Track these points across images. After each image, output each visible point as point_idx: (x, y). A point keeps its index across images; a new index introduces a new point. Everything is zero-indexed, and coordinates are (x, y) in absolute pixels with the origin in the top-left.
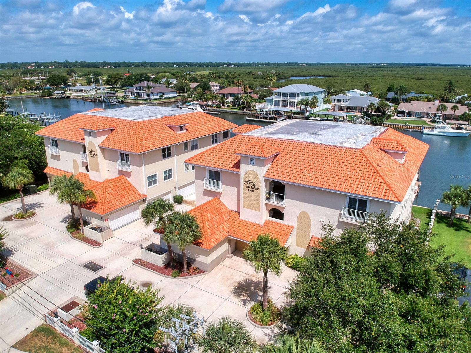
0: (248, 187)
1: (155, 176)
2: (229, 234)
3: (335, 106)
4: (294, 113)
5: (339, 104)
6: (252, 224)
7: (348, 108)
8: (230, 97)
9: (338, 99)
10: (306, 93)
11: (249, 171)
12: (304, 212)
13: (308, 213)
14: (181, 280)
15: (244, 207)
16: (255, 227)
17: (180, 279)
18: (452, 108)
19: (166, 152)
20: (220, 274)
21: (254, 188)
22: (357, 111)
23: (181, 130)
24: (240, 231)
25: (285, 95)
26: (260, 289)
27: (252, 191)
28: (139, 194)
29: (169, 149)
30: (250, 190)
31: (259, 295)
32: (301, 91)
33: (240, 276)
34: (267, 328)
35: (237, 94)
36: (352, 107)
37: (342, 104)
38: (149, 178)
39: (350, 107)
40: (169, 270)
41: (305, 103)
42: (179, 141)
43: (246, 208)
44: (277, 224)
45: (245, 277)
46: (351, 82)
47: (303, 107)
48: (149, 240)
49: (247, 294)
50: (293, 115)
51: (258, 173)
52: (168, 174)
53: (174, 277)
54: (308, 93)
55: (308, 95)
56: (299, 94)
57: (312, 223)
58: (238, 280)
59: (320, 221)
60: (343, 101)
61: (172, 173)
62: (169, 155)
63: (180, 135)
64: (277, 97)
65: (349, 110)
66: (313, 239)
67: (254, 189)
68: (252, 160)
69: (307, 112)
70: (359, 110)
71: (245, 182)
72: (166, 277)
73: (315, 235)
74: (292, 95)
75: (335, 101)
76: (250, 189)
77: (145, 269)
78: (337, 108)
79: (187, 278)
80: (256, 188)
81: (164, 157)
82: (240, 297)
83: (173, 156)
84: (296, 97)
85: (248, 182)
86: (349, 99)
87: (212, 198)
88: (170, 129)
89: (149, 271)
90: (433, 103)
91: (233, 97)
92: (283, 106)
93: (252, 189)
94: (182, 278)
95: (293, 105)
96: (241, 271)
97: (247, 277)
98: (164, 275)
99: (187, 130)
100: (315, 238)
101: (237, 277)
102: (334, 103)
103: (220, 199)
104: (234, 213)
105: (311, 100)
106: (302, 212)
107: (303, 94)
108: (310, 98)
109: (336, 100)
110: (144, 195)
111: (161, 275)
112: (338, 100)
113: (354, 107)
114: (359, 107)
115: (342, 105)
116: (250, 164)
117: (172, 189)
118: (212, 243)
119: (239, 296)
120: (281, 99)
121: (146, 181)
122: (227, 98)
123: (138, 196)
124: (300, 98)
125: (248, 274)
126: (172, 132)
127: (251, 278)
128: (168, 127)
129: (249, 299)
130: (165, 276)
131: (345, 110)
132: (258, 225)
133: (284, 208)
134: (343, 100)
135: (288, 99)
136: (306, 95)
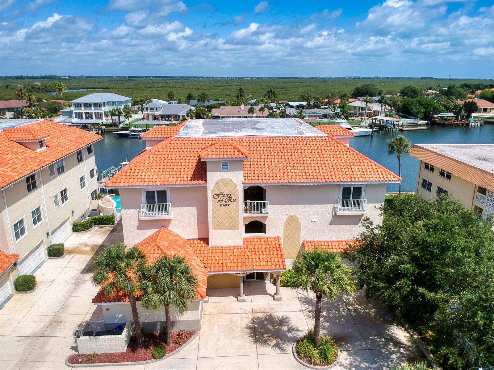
0: (220, 201)
1: (21, 222)
2: (209, 269)
3: (148, 115)
4: (105, 125)
5: (152, 113)
6: (231, 249)
7: (162, 117)
8: (7, 113)
9: (151, 107)
10: (113, 103)
11: (220, 181)
12: (292, 216)
13: (297, 216)
14: (171, 357)
15: (214, 229)
16: (235, 250)
17: (169, 356)
18: (259, 111)
19: (31, 182)
20: (216, 327)
21: (230, 200)
22: (173, 119)
23: (41, 146)
24: (221, 262)
25: (87, 105)
26: (278, 323)
27: (226, 205)
28: (6, 256)
29: (33, 177)
30: (224, 205)
31: (286, 331)
32: (107, 101)
33: (241, 318)
34: (335, 365)
35: (17, 108)
36: (167, 115)
37: (156, 112)
38: (16, 226)
39: (165, 115)
40: (141, 352)
41: (117, 113)
42: (47, 163)
43: (217, 229)
44: (260, 239)
45: (248, 317)
46: (137, 93)
47: (115, 118)
48: (61, 322)
49: (272, 336)
50: (104, 127)
51: (235, 180)
52: (37, 215)
53: (160, 358)
54: (115, 103)
55: (116, 105)
56: (104, 103)
57: (302, 227)
58: (244, 325)
59: (312, 222)
60: (157, 110)
61: (42, 213)
62: (34, 186)
63: (44, 154)
64: (77, 108)
65: (164, 119)
66: (306, 245)
67: (229, 203)
68: (225, 165)
69: (120, 123)
70: (174, 118)
71: (215, 196)
72: (145, 364)
73: (306, 240)
74: (97, 105)
75: (147, 110)
76: (224, 203)
77: (101, 366)
78: (151, 118)
79: (179, 351)
80: (232, 200)
81: (29, 190)
82: (268, 344)
83: (40, 187)
84: (103, 107)
85: (220, 194)
86: (162, 107)
87: (156, 230)
88: (23, 147)
89: (110, 365)
90: (240, 107)
91: (13, 113)
92: (87, 118)
93: (226, 203)
94: (173, 354)
95: (98, 117)
96: (236, 312)
97: (251, 316)
98: (141, 362)
99: (47, 146)
100: (307, 242)
101: (239, 321)
102: (147, 112)
103: (170, 228)
104: (196, 242)
105: (124, 109)
106: (290, 216)
107: (109, 103)
108: (122, 107)
109: (149, 109)
110: (13, 256)
111: (135, 365)
112: (151, 109)
113: (169, 115)
114: (174, 115)
115: (155, 114)
116: (221, 170)
117: (44, 238)
118: (202, 288)
119: (265, 342)
120: (83, 110)
121: (13, 233)
122: (4, 114)
123: (6, 260)
124: (107, 108)
125: (248, 312)
126: (30, 150)
127: (255, 315)
128: (19, 143)
129: (279, 341)
130: (144, 362)
131: (160, 119)
132: (238, 247)
133: (266, 217)
134: (157, 108)
135: (93, 110)
136: (113, 105)
